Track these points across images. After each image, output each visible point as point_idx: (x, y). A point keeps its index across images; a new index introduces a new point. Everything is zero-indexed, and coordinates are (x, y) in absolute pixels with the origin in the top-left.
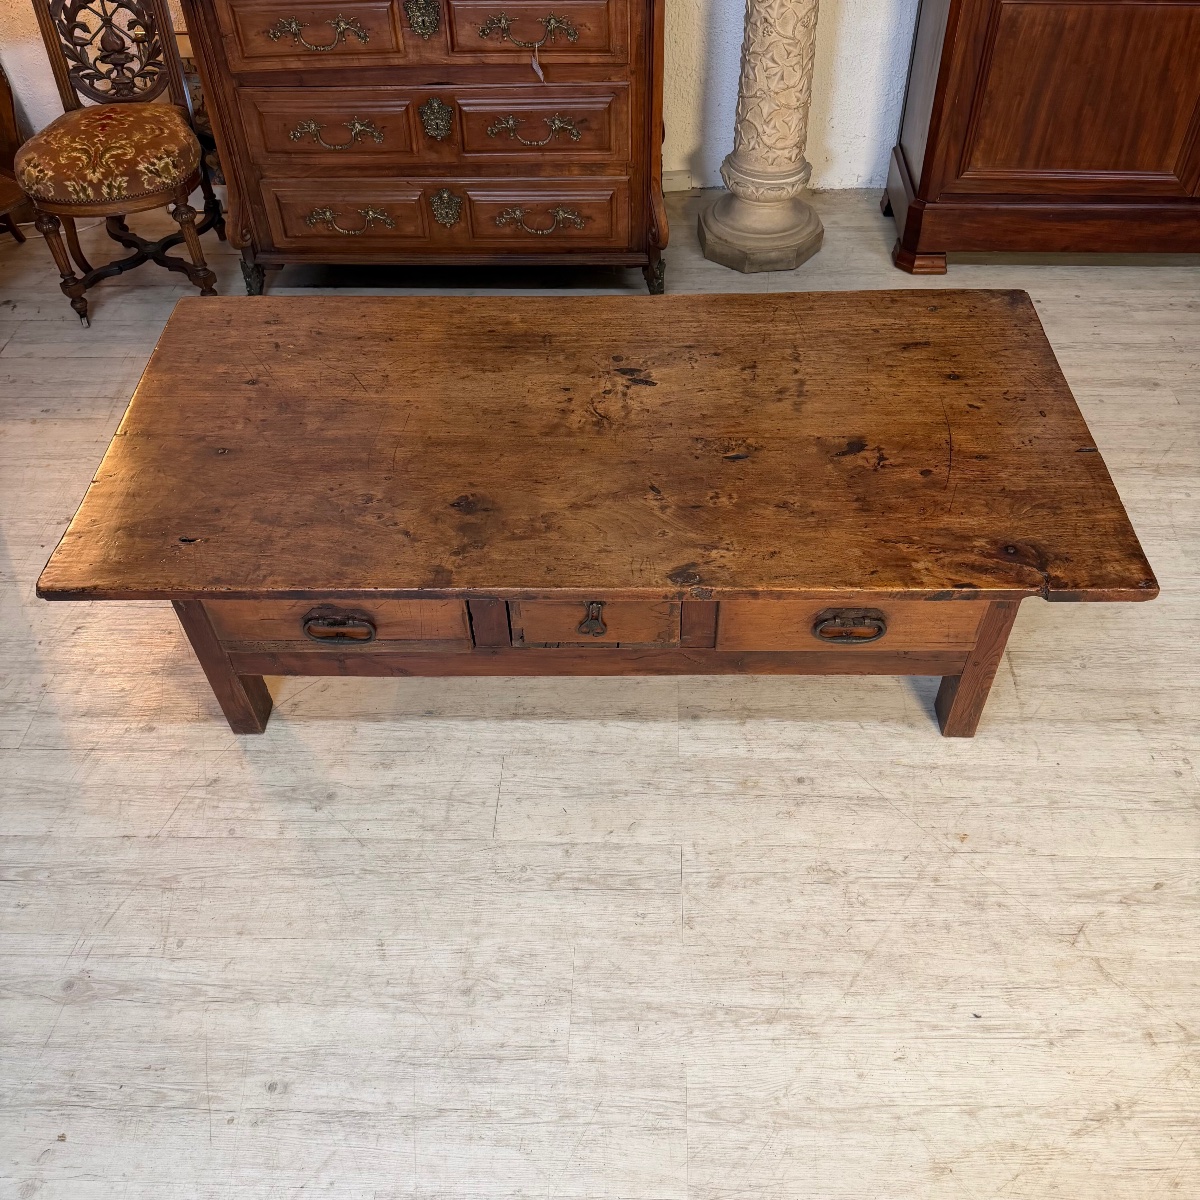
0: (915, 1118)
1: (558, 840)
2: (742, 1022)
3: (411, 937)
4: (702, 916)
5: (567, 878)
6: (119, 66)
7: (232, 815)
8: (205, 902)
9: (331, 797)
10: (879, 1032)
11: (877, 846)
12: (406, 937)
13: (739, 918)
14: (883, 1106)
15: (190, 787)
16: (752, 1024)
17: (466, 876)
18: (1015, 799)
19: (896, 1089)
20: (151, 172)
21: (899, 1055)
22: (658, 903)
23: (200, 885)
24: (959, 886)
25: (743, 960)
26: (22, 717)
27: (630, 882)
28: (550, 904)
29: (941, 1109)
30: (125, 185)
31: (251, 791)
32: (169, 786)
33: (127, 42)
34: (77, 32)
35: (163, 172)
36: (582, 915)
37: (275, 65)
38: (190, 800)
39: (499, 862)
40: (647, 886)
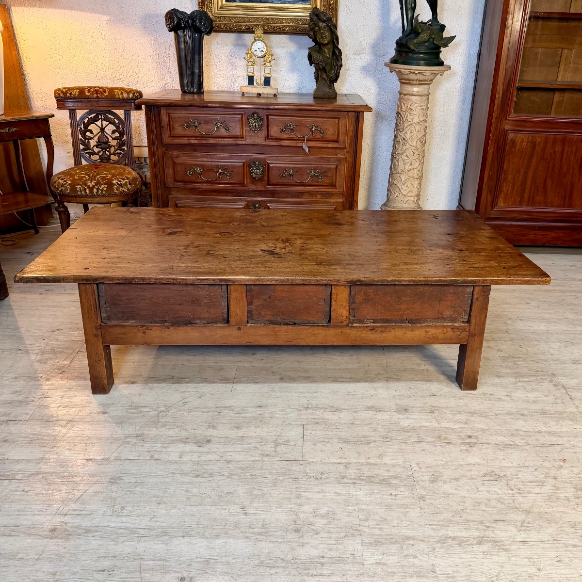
1: (340, 461)
2: (464, 544)
3: (261, 505)
4: (429, 495)
5: (348, 478)
6: (103, 149)
7: (152, 450)
8: (138, 489)
9: (208, 441)
11: (519, 465)
12: (258, 505)
13: (450, 496)
15: (127, 437)
16: (469, 545)
17: (290, 476)
20: (118, 184)
21: (559, 559)
22: (402, 489)
23: (134, 481)
24: (568, 481)
25: (457, 515)
26: (30, 408)
27: (384, 480)
28: (340, 490)
30: (105, 189)
31: (162, 439)
32: (115, 437)
33: (110, 139)
34: (88, 134)
35: (124, 185)
36: (360, 495)
37: (185, 141)
38: (128, 443)
39: (308, 471)
40: (394, 482)
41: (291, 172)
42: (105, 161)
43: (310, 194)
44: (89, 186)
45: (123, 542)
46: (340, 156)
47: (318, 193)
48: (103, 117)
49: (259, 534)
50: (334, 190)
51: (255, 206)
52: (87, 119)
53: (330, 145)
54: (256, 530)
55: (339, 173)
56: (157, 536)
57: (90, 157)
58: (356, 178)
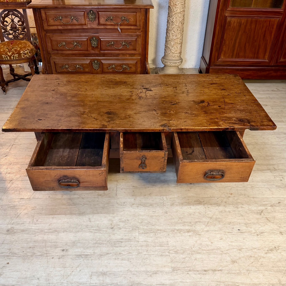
0: (226, 251)
2: (182, 232)
4: (169, 211)
5: (135, 205)
6: (15, 32)
7: (49, 193)
10: (215, 234)
13: (178, 211)
14: (218, 249)
16: (184, 233)
17: (110, 205)
19: (221, 245)
20: (24, 53)
21: (221, 238)
22: (158, 209)
23: (42, 208)
25: (181, 220)
27: (151, 205)
28: (132, 210)
29: (233, 249)
30: (17, 56)
33: (18, 26)
34: (5, 23)
35: (27, 54)
36: (140, 212)
37: (55, 28)
39: (118, 202)
41: (112, 43)
42: (16, 38)
43: (123, 55)
44: (9, 55)
45: (38, 235)
46: (138, 33)
47: (127, 54)
48: (12, 13)
49: (96, 230)
50: (135, 52)
51: (95, 62)
52: (3, 14)
53: (132, 27)
54: (94, 229)
55: (138, 43)
56: (52, 232)
57: (8, 36)
58: (146, 45)
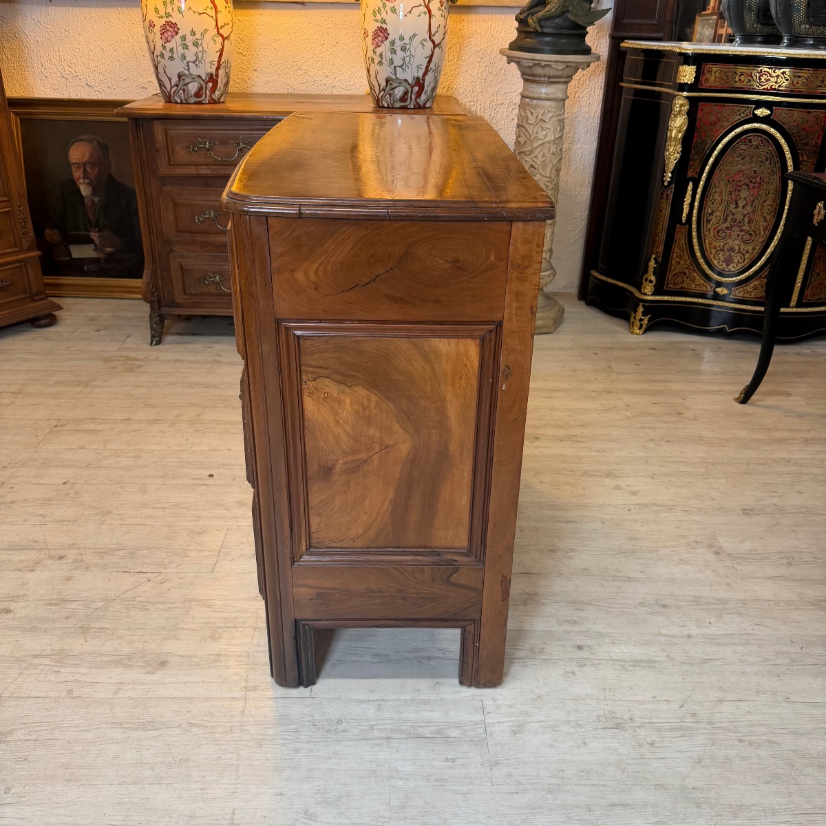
1: (371, 698)
3: (234, 782)
4: (508, 759)
5: (379, 729)
7: (71, 678)
9: (163, 664)
11: (654, 697)
12: (229, 782)
15: (36, 656)
17: (286, 728)
18: (762, 659)
23: (34, 738)
24: (732, 728)
27: (439, 732)
28: (365, 751)
31: (91, 659)
32: (17, 655)
36: (396, 760)
38: (35, 667)
39: (317, 717)
40: (454, 735)
